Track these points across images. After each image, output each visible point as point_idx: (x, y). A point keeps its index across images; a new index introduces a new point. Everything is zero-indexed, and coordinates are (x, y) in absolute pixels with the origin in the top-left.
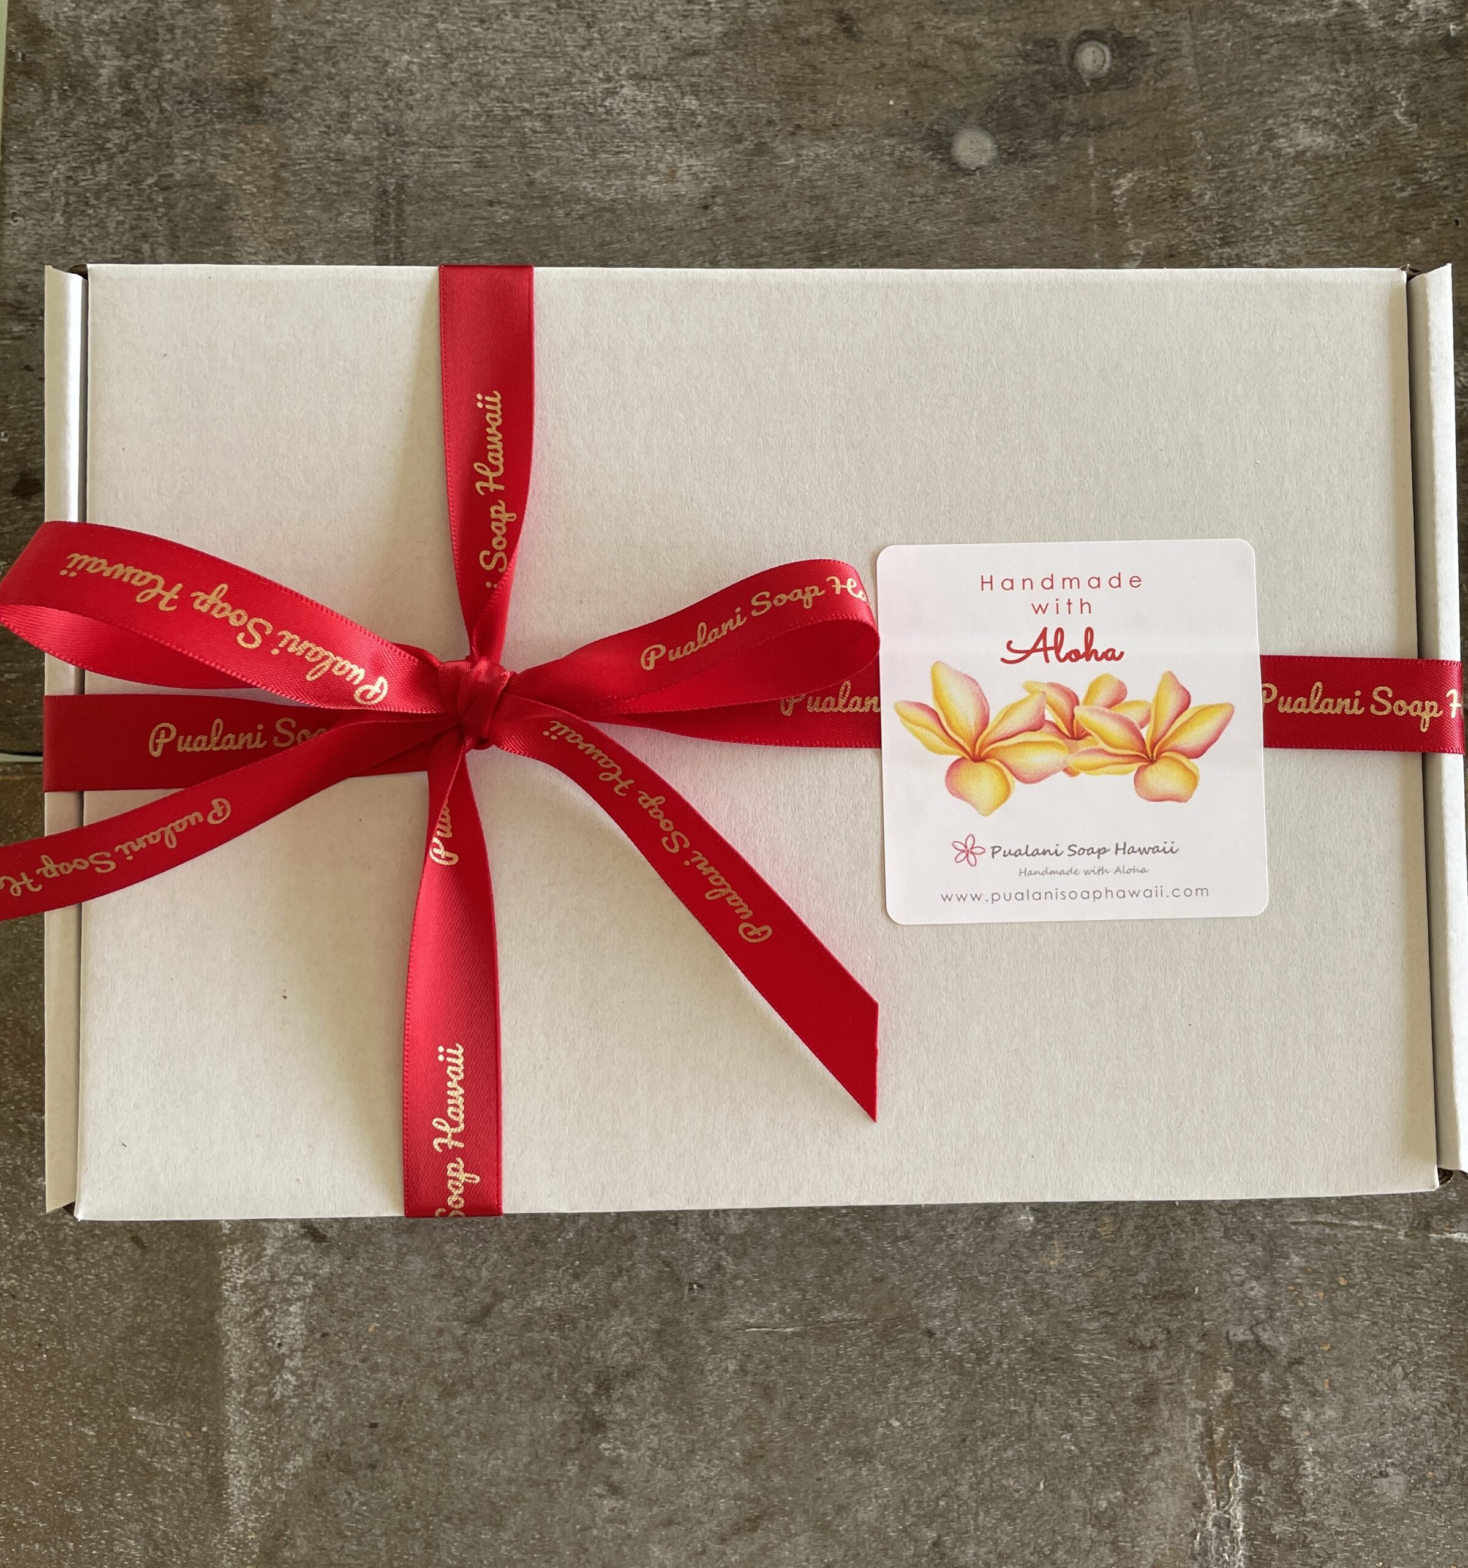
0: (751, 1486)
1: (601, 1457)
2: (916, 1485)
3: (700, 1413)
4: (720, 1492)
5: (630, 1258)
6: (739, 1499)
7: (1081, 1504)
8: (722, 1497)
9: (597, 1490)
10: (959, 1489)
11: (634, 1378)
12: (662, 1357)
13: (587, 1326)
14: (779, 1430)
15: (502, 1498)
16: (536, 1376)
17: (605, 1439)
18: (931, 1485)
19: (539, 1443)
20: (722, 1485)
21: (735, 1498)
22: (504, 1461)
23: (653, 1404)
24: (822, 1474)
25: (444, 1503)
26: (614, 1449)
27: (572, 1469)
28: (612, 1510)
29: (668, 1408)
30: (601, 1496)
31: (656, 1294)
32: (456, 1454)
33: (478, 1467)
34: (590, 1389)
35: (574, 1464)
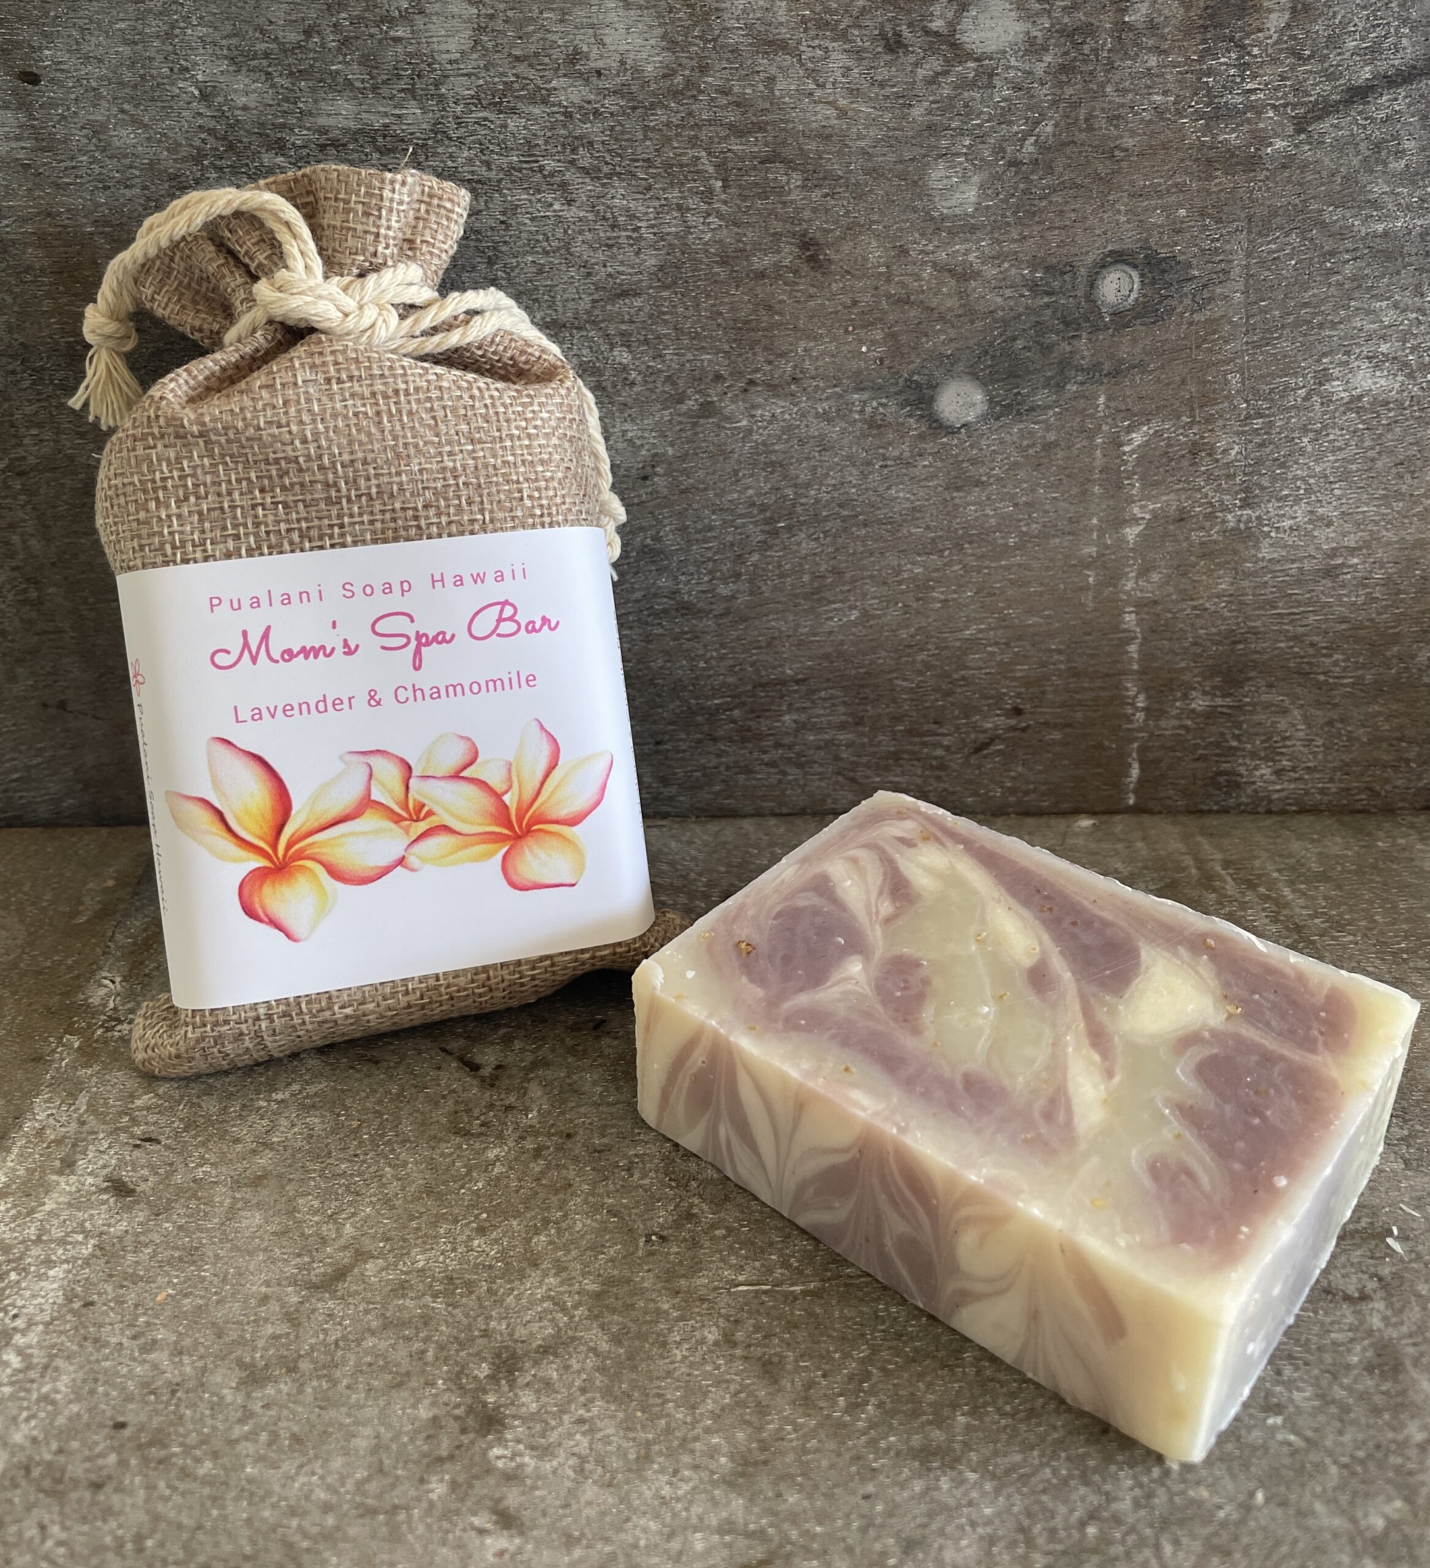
0: (747, 1510)
1: (489, 1470)
2: (1039, 1502)
3: (660, 1401)
4: (694, 1520)
5: (561, 1208)
6: (729, 1532)
7: (1338, 1522)
8: (696, 1529)
9: (476, 1521)
10: (1115, 1506)
11: (556, 1355)
12: (602, 1327)
13: (489, 1290)
14: (793, 1423)
15: (305, 1535)
16: (401, 1355)
17: (501, 1441)
18: (1065, 1502)
19: (388, 1448)
20: (696, 1510)
21: (721, 1531)
22: (322, 1478)
23: (583, 1390)
24: (870, 1488)
25: (201, 1544)
26: (515, 1455)
27: (438, 1489)
28: (501, 1554)
29: (607, 1393)
30: (482, 1532)
31: (597, 1248)
32: (244, 1466)
33: (277, 1488)
34: (483, 1370)
35: (442, 1481)
